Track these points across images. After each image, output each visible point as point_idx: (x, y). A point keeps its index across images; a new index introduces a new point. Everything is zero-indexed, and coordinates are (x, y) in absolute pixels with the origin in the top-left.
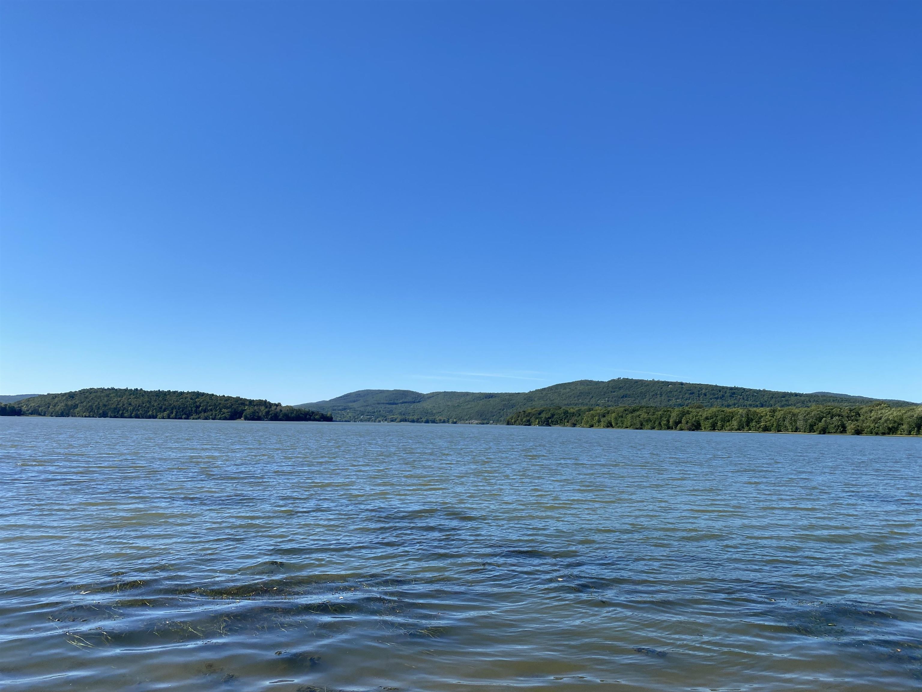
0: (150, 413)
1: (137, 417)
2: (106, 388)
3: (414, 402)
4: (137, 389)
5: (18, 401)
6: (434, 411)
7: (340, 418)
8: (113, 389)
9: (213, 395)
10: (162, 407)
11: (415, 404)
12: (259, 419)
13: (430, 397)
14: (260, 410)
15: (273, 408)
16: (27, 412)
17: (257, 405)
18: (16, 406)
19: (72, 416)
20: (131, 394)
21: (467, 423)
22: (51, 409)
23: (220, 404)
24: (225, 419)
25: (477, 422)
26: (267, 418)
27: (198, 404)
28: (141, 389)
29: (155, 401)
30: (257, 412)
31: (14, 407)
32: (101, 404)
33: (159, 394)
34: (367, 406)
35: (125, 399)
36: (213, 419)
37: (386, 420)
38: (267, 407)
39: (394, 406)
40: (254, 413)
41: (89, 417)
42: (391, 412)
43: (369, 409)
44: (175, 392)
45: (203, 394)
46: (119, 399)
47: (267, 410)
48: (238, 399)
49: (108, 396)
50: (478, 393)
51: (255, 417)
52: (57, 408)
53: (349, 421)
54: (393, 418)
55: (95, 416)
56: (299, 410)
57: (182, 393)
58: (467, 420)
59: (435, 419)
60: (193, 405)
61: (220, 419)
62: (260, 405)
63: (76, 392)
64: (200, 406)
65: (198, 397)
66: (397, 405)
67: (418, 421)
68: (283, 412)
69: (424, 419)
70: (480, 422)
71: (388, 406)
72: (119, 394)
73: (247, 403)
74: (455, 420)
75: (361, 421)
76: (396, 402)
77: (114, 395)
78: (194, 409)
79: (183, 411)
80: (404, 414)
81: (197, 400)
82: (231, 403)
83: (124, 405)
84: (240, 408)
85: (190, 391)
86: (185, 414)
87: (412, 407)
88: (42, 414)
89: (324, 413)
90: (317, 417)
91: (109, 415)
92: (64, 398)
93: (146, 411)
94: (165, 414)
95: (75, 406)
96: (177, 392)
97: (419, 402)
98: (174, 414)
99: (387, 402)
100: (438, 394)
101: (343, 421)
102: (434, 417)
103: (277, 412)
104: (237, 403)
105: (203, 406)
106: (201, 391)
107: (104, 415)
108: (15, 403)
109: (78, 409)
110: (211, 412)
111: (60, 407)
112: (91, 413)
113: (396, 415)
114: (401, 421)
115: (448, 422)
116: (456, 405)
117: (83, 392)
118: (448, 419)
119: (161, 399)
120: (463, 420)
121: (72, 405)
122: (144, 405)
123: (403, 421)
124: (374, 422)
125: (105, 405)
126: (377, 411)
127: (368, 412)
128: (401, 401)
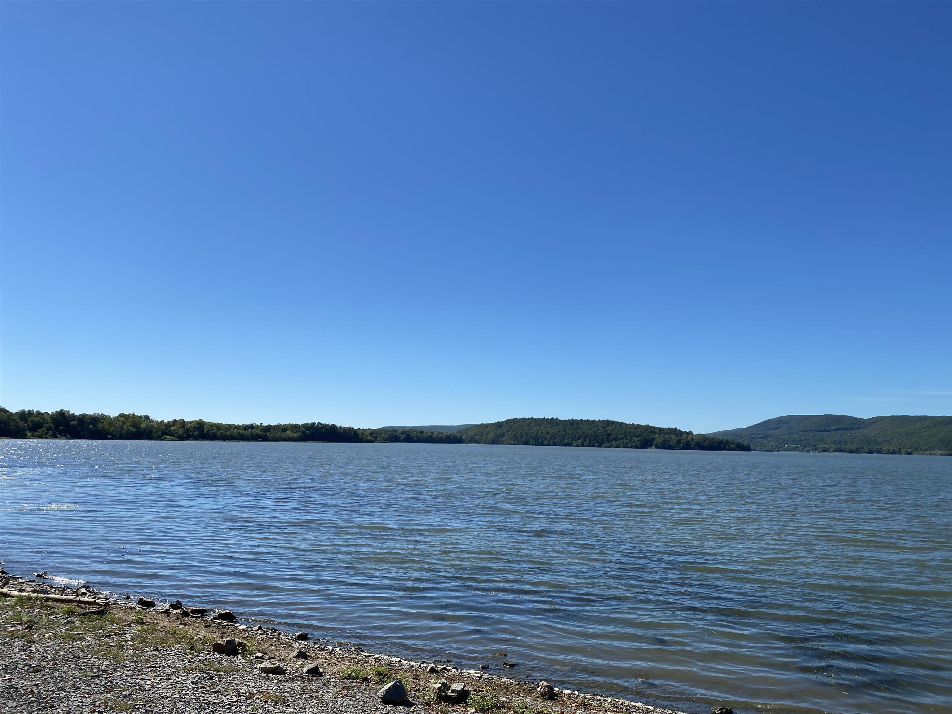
0: (566, 441)
1: (555, 444)
2: (527, 418)
3: (852, 429)
4: (553, 418)
5: (459, 431)
6: (880, 440)
7: (760, 448)
8: (532, 418)
9: (622, 423)
10: (576, 435)
11: (854, 431)
12: (670, 447)
13: (873, 423)
14: (670, 438)
15: (684, 436)
16: (467, 440)
17: (667, 433)
18: (458, 435)
19: (501, 444)
20: (548, 423)
21: (927, 454)
22: (484, 438)
23: (630, 432)
24: (636, 447)
25: (941, 452)
26: (679, 447)
27: (609, 432)
28: (557, 418)
29: (570, 429)
30: (668, 441)
31: (456, 436)
32: (523, 432)
33: (572, 423)
34: (791, 433)
35: (543, 428)
36: (624, 447)
37: (816, 450)
38: (677, 436)
39: (826, 433)
40: (665, 441)
41: (515, 444)
42: (821, 440)
43: (795, 436)
44: (587, 421)
45: (613, 422)
46: (538, 428)
47: (678, 438)
48: (647, 427)
49: (529, 425)
50: (941, 417)
51: (666, 446)
52: (489, 437)
53: (771, 451)
54: (825, 447)
55: (519, 443)
56: (712, 438)
57: (593, 422)
58: (926, 450)
59: (881, 448)
60: (604, 434)
61: (631, 447)
62: (670, 433)
63: (502, 422)
64: (611, 434)
65: (608, 426)
66: (829, 433)
67: (858, 451)
68: (695, 440)
69: (866, 450)
70: (946, 452)
71: (817, 433)
72: (538, 423)
73: (658, 431)
74: (909, 450)
75: (786, 450)
76: (828, 429)
77: (534, 424)
78: (605, 437)
79: (595, 439)
80: (839, 443)
81: (608, 428)
82: (641, 431)
83: (542, 433)
84: (650, 437)
85: (601, 420)
86: (598, 442)
87: (849, 434)
88: (478, 442)
89: (740, 441)
90: (732, 446)
91: (531, 443)
92: (494, 427)
93: (562, 438)
94: (580, 442)
95: (502, 435)
96: (589, 420)
97: (858, 428)
98: (587, 442)
99: (816, 429)
100: (884, 419)
101: (764, 451)
102: (879, 447)
103: (689, 441)
104: (647, 431)
105: (614, 435)
106: (611, 419)
107: (527, 443)
108: (458, 432)
109: (505, 438)
110: (622, 441)
111: (491, 436)
112: (516, 441)
113: (829, 444)
114: (835, 451)
115: (900, 452)
116: (910, 432)
117: (508, 421)
118: (900, 449)
119: (574, 427)
120: (921, 450)
121: (500, 434)
122: (560, 433)
123: (838, 451)
124: (802, 452)
125: (527, 434)
126: (805, 439)
127: (793, 441)
128: (834, 428)
